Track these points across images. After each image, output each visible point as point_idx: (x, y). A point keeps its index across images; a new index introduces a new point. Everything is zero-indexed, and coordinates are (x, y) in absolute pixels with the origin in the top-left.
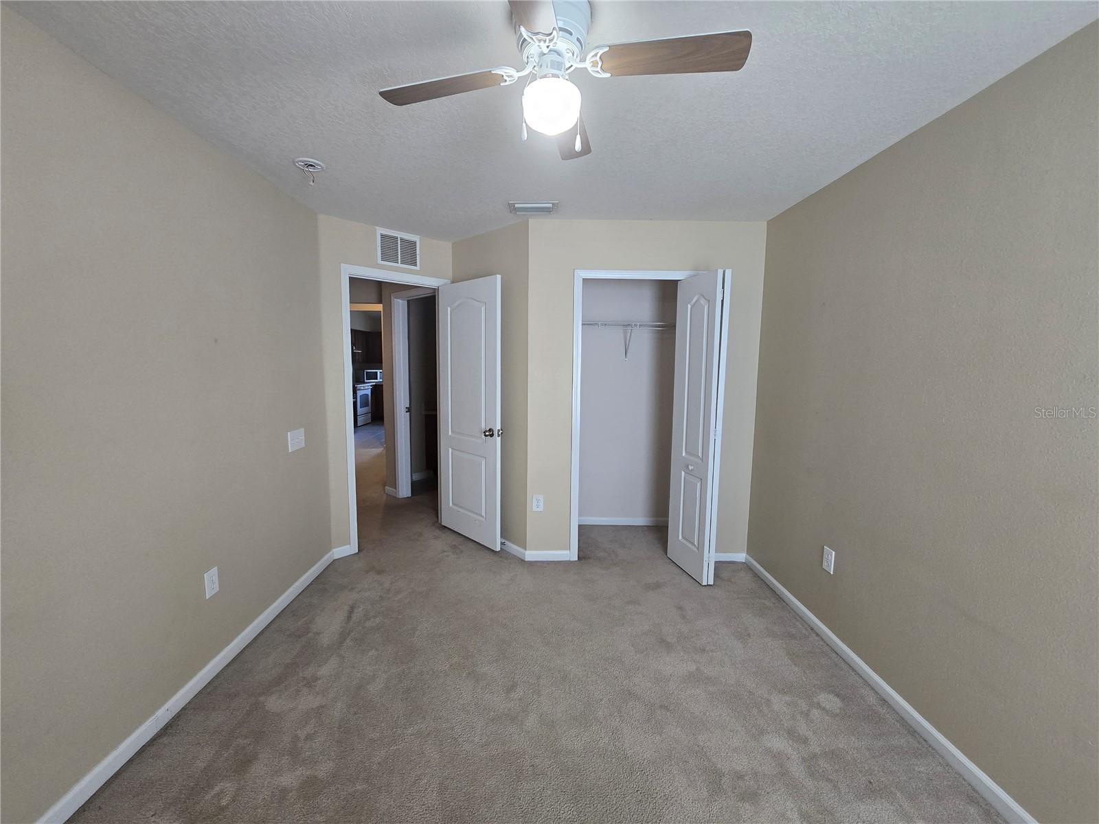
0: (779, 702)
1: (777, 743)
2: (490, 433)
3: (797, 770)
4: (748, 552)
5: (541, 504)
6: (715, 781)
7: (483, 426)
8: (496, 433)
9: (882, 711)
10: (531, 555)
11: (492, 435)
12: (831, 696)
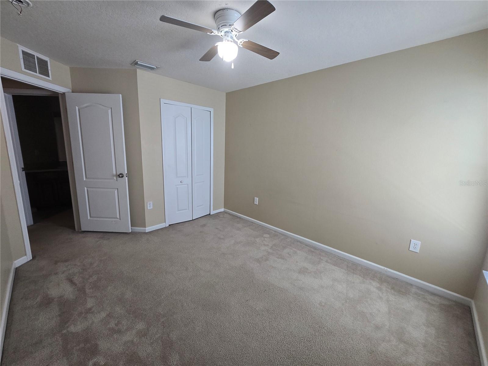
0: (258, 240)
1: (263, 248)
2: (121, 176)
3: (270, 251)
4: (224, 208)
5: (152, 205)
6: (258, 261)
7: (114, 173)
8: (125, 175)
9: (276, 233)
10: (148, 229)
11: (122, 177)
12: (266, 235)
